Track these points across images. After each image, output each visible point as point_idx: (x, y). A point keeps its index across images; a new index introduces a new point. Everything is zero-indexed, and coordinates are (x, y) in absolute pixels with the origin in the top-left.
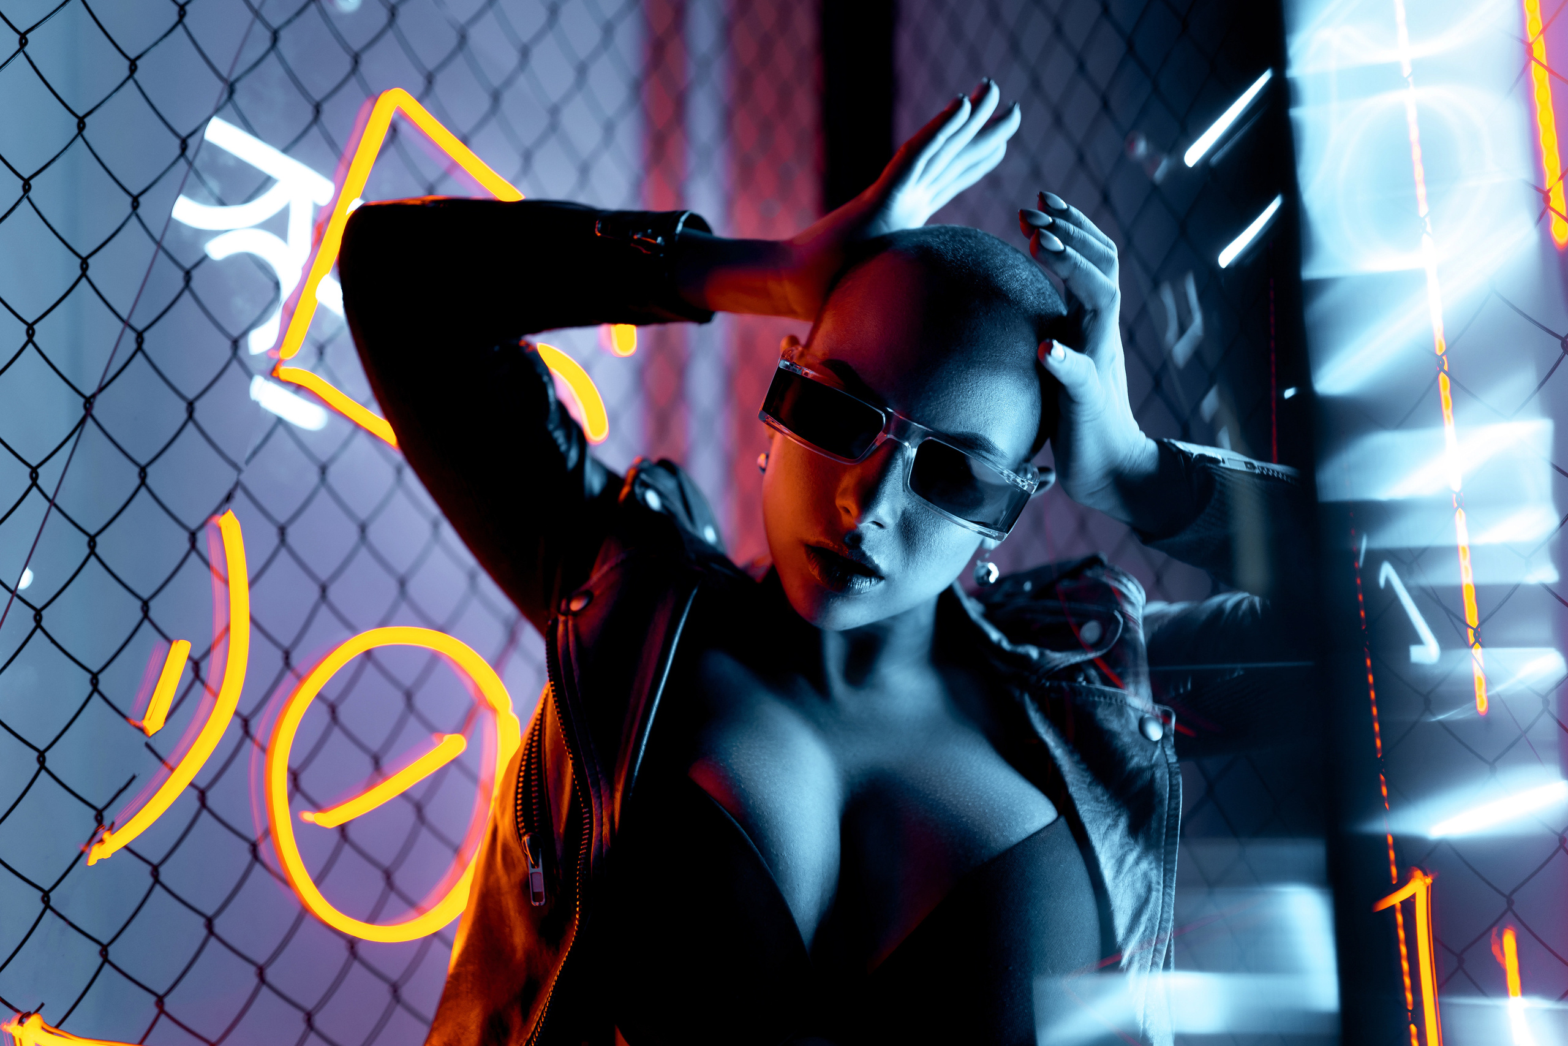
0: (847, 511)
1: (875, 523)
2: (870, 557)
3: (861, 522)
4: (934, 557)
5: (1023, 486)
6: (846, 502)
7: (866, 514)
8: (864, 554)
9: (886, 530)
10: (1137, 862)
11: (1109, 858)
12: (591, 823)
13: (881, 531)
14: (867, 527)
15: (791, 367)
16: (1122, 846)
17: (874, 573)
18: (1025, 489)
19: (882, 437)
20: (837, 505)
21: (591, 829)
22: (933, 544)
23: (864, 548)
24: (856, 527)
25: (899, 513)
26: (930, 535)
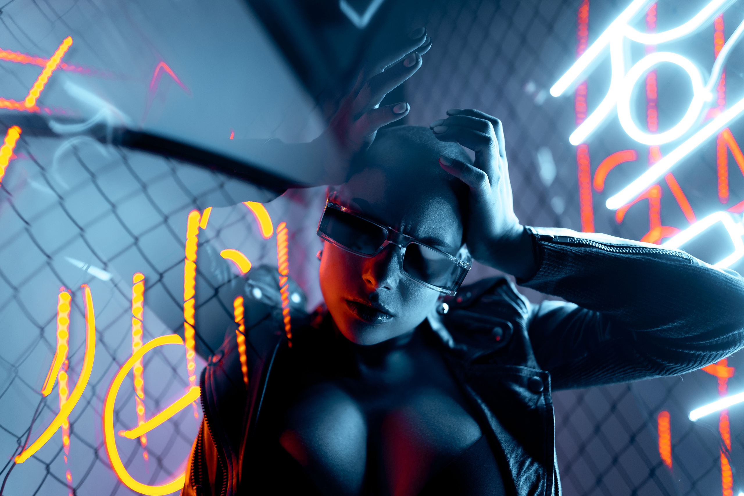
0: (369, 282)
1: (385, 287)
2: (383, 306)
3: (378, 287)
4: (418, 303)
5: (465, 266)
6: (368, 276)
7: (381, 283)
8: (380, 305)
9: (391, 291)
10: (531, 464)
11: (516, 463)
12: (227, 478)
13: (388, 291)
14: (381, 290)
15: (334, 206)
16: (522, 456)
17: (387, 313)
18: (465, 268)
19: (386, 243)
20: (363, 279)
21: (227, 482)
22: (417, 296)
23: (380, 301)
24: (375, 290)
25: (398, 281)
26: (415, 291)
